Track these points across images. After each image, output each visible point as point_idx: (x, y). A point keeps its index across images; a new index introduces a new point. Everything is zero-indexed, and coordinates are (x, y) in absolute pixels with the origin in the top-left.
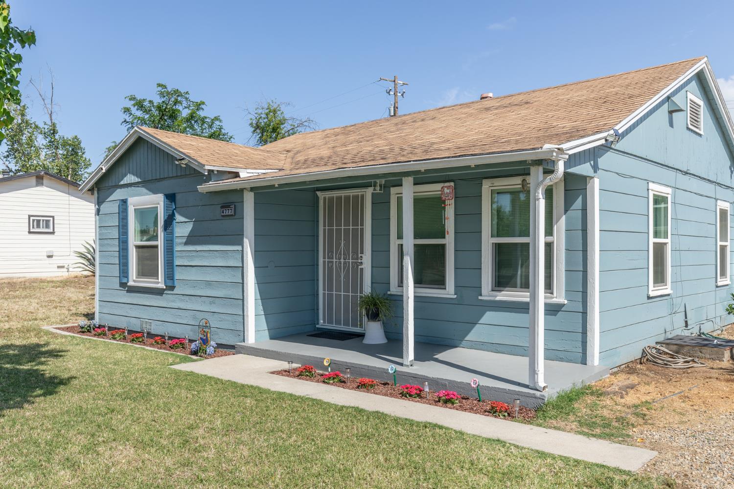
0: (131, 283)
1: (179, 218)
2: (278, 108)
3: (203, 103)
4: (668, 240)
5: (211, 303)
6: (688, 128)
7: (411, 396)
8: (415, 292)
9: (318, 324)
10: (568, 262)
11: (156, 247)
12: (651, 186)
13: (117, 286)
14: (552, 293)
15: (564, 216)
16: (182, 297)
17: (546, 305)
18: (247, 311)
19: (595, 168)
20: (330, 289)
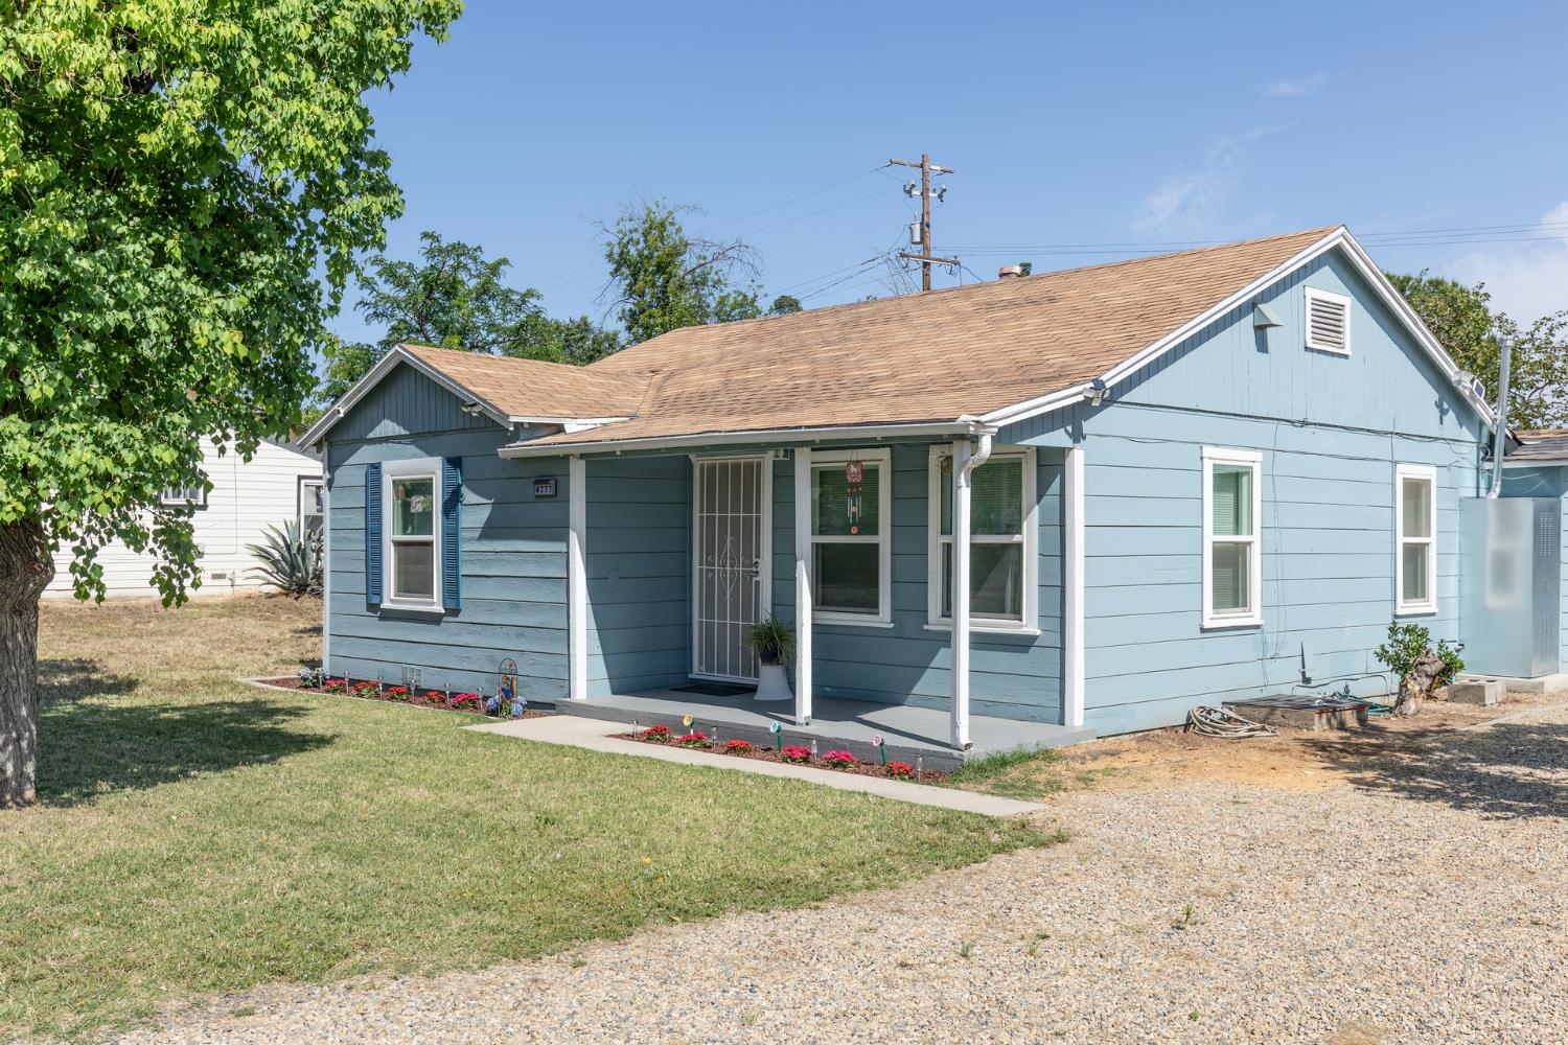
0: (386, 605)
1: (469, 496)
2: (670, 220)
3: (505, 262)
4: (1256, 538)
5: (518, 636)
6: (1306, 348)
7: (793, 760)
8: (813, 619)
9: (691, 672)
10: (1042, 573)
11: (429, 544)
12: (1208, 451)
13: (363, 610)
14: (1021, 620)
15: (1037, 508)
16: (472, 627)
17: (972, 634)
18: (574, 648)
19: (1078, 436)
20: (710, 615)
